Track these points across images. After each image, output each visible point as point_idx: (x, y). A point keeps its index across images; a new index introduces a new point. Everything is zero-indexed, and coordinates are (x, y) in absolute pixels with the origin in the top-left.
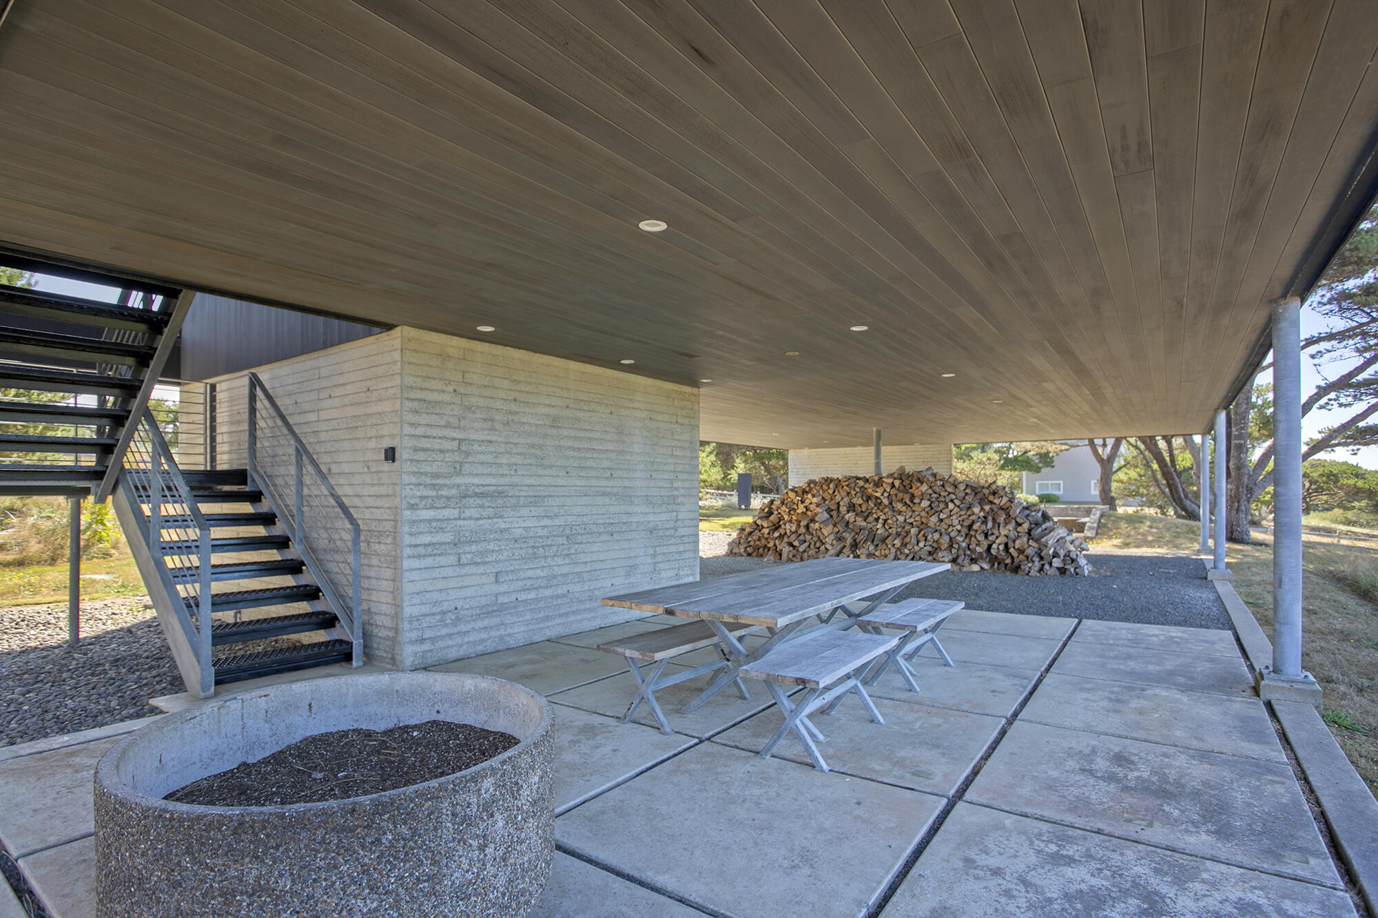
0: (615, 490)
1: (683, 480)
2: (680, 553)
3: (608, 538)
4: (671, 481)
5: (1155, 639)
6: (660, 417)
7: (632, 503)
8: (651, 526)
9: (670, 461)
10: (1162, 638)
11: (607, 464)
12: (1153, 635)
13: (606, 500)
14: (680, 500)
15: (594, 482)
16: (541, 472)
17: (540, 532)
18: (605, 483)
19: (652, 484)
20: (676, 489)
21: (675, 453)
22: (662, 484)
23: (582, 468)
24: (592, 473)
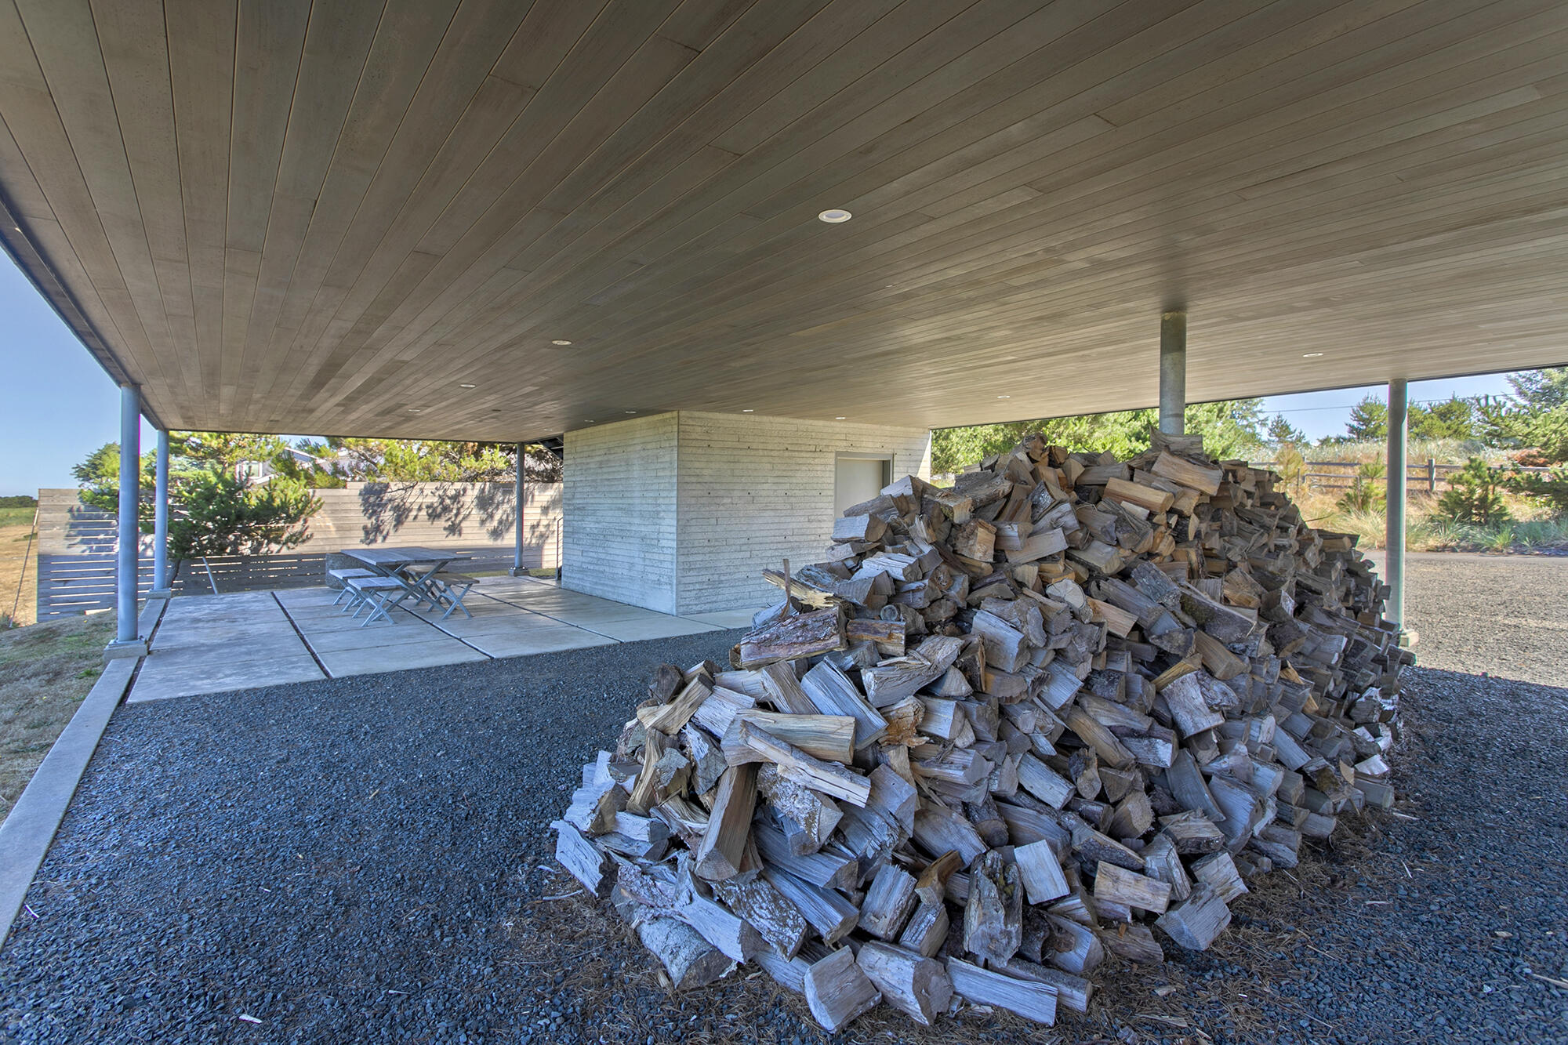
0: (624, 506)
1: (664, 497)
2: (661, 561)
3: (620, 540)
4: (656, 498)
5: (228, 672)
6: (649, 446)
7: (632, 516)
8: (643, 534)
9: (655, 481)
10: (220, 675)
11: (621, 488)
12: (230, 676)
13: (619, 513)
14: (662, 514)
15: (615, 501)
16: (596, 496)
17: (596, 531)
18: (620, 501)
19: (644, 502)
20: (659, 505)
21: (659, 474)
22: (650, 501)
23: (610, 492)
24: (614, 495)
